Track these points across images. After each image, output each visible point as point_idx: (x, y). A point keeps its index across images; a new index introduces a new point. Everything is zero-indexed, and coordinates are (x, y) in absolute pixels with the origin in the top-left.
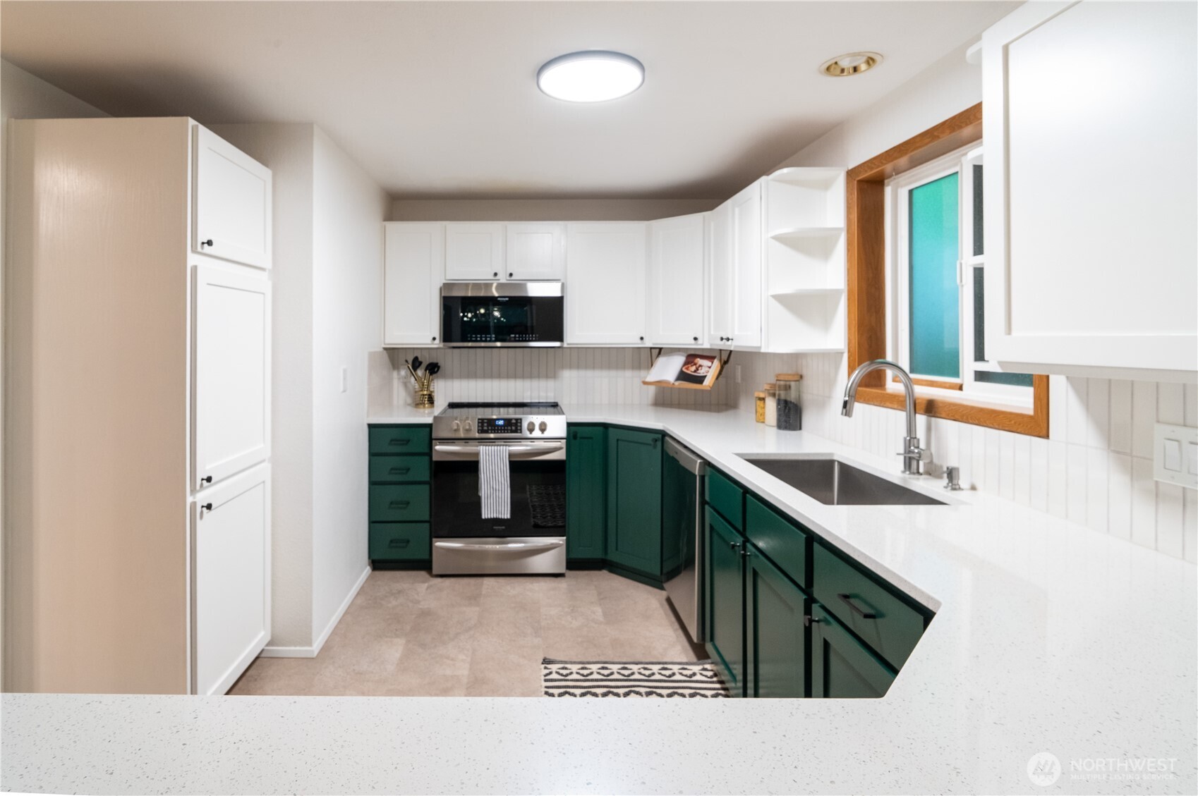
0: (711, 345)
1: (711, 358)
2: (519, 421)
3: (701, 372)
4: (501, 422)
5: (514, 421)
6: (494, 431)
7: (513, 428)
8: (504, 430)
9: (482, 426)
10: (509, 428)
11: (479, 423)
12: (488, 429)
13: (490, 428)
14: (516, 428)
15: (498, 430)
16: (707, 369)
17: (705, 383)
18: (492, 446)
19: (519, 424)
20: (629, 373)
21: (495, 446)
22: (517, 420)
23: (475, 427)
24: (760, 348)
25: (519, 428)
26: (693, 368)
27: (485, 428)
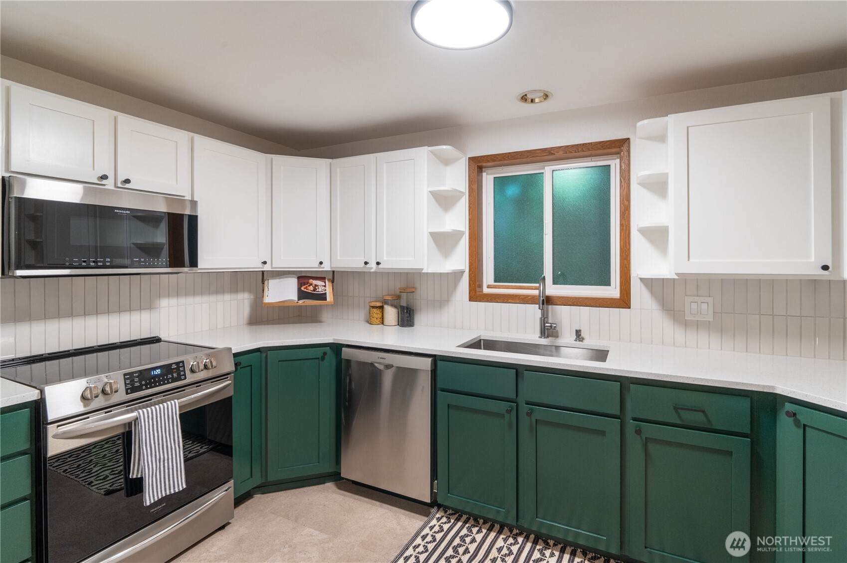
0: (331, 267)
1: (322, 279)
2: (181, 365)
3: (320, 290)
4: (158, 372)
5: (174, 366)
6: (149, 385)
7: (175, 375)
8: (164, 380)
9: (132, 381)
10: (170, 376)
11: (125, 379)
12: (141, 385)
13: (144, 382)
14: (179, 375)
15: (155, 382)
16: (323, 288)
17: (328, 299)
18: (148, 406)
19: (181, 369)
20: (227, 297)
21: (151, 405)
22: (177, 363)
23: (121, 386)
24: (423, 269)
25: (182, 373)
26: (311, 288)
27: (137, 384)
